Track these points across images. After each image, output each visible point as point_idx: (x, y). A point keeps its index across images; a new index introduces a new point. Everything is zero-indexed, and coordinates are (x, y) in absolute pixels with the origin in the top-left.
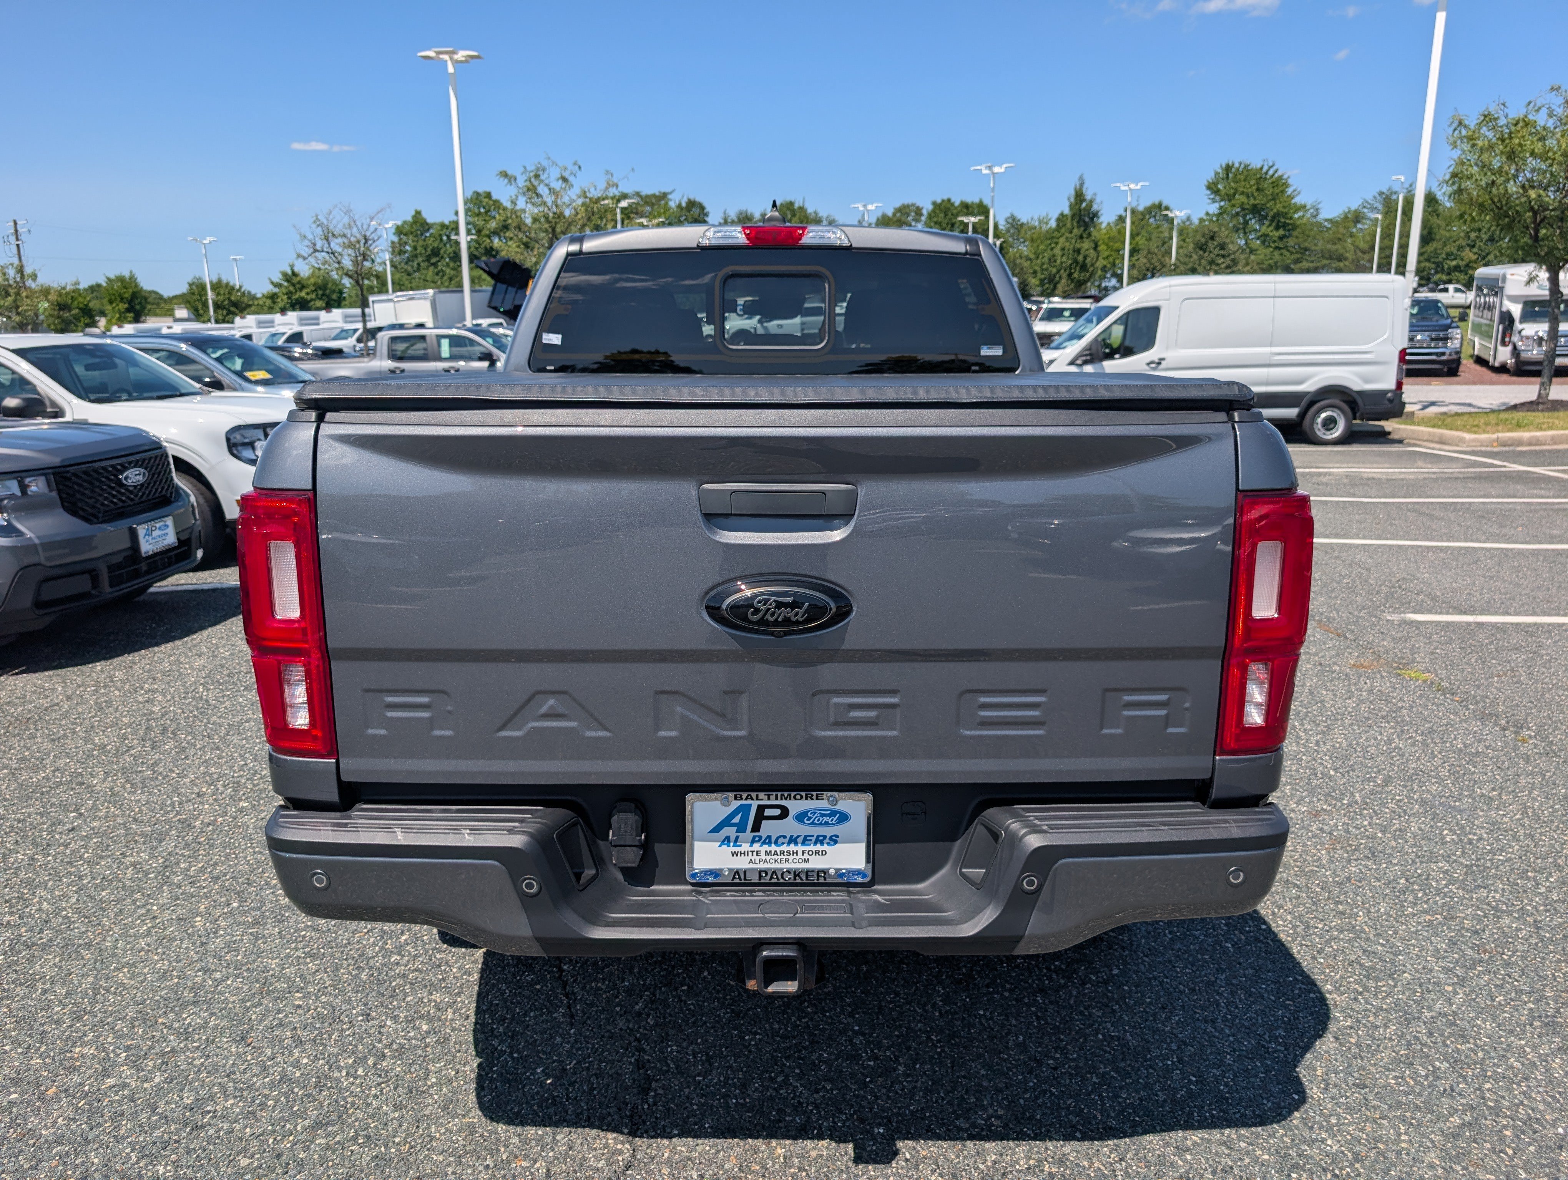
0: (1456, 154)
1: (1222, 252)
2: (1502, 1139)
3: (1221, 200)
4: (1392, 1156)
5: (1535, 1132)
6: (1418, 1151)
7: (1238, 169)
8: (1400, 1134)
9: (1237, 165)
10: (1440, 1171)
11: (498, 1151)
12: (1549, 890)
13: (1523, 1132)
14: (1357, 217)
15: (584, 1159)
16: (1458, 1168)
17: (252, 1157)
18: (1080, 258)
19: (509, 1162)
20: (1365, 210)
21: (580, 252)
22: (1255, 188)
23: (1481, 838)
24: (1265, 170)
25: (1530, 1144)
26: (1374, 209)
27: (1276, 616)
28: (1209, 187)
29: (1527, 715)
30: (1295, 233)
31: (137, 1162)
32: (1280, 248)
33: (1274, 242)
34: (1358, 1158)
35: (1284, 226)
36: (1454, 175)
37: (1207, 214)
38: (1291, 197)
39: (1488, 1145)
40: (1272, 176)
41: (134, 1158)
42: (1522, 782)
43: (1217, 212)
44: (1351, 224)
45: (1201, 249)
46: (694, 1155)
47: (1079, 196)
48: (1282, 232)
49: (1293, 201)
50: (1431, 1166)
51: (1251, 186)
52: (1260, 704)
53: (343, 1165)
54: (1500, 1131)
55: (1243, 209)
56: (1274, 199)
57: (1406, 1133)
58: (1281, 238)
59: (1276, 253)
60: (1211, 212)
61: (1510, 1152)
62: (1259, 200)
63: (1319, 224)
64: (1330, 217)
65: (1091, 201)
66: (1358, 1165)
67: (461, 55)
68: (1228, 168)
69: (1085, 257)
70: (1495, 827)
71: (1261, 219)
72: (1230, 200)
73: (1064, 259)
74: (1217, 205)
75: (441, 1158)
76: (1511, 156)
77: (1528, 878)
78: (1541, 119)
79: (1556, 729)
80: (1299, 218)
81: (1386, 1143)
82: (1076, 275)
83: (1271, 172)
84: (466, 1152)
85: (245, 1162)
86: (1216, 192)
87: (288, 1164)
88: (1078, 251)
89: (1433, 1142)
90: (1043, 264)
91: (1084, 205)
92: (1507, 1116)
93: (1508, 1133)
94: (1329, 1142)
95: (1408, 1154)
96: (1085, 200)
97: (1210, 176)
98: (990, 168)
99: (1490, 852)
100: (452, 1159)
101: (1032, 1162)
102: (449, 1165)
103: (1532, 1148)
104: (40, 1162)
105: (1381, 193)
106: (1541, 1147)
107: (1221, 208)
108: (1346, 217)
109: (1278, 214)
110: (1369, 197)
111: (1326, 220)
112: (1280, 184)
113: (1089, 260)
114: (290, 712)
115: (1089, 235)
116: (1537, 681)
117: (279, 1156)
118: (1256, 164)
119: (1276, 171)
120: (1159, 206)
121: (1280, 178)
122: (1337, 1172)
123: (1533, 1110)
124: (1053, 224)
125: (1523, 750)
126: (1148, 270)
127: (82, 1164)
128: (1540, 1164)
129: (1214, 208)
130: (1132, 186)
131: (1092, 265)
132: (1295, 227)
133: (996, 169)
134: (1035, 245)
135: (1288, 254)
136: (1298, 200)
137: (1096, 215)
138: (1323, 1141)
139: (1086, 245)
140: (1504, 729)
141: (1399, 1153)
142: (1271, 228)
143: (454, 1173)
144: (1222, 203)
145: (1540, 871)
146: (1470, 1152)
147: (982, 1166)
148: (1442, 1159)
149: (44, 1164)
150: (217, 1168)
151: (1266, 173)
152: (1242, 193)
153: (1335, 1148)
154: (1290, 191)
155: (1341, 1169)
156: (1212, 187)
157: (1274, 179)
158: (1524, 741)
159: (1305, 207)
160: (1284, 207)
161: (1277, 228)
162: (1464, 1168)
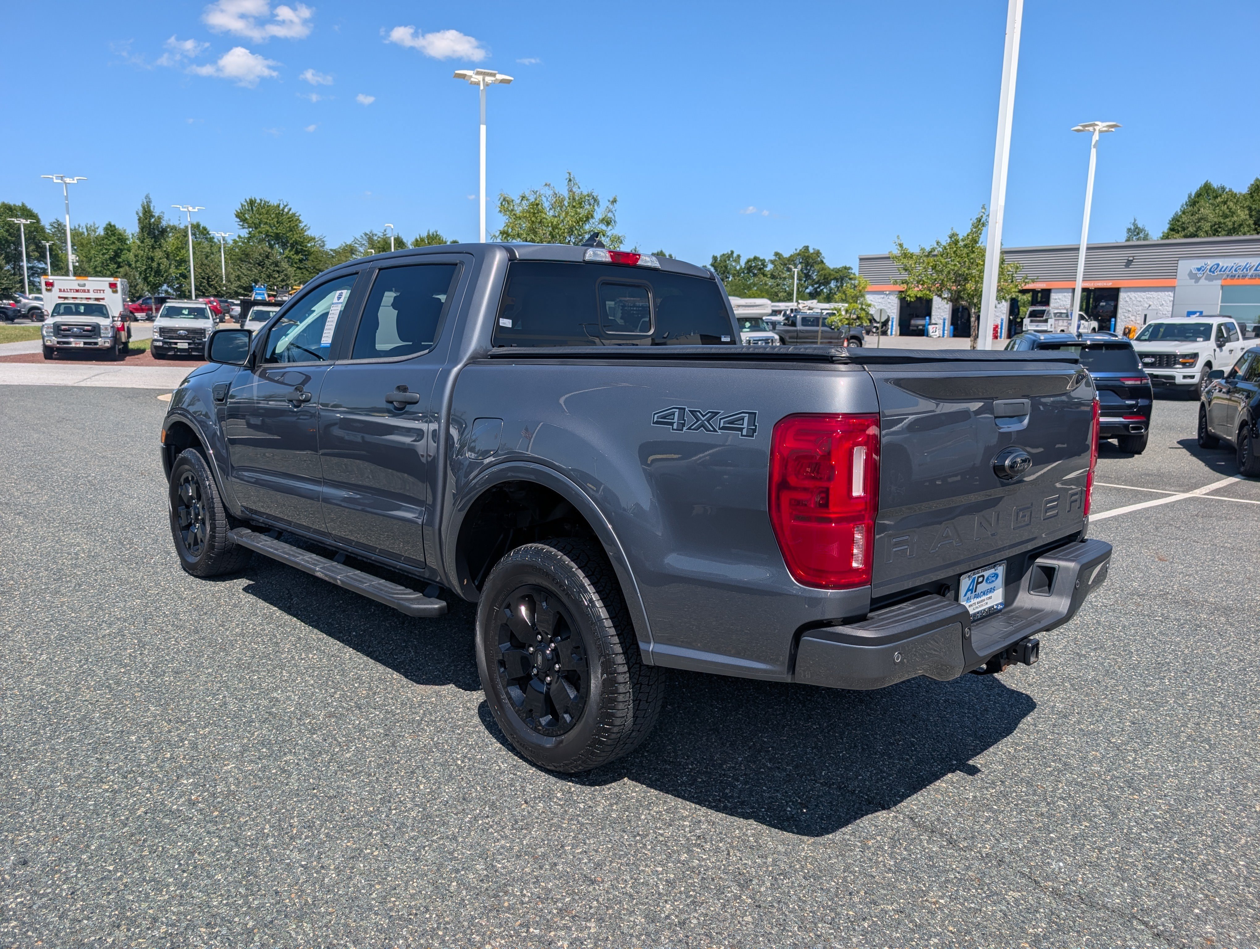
1: (277, 269)
3: (249, 227)
7: (260, 204)
9: (258, 201)
14: (352, 250)
18: (154, 265)
20: (356, 245)
22: (276, 220)
24: (281, 207)
26: (362, 245)
28: (237, 216)
30: (310, 258)
32: (301, 269)
33: (296, 263)
35: (302, 251)
37: (239, 237)
38: (303, 230)
40: (288, 213)
43: (247, 236)
44: (349, 255)
45: (259, 265)
47: (147, 212)
48: (300, 256)
49: (306, 234)
51: (273, 219)
55: (267, 236)
56: (291, 231)
58: (301, 261)
59: (298, 271)
60: (242, 236)
62: (281, 230)
63: (327, 253)
64: (334, 248)
65: (159, 218)
68: (252, 203)
69: (159, 264)
71: (284, 245)
72: (256, 228)
73: (138, 264)
74: (247, 231)
80: (311, 247)
82: (151, 279)
83: (286, 210)
86: (244, 220)
88: (152, 259)
90: (95, 267)
91: (153, 220)
96: (153, 216)
97: (238, 207)
98: (62, 178)
105: (366, 234)
107: (250, 233)
108: (344, 250)
109: (296, 242)
110: (358, 236)
111: (331, 250)
112: (293, 221)
113: (162, 267)
115: (160, 246)
118: (274, 202)
119: (290, 210)
121: (294, 215)
124: (101, 232)
126: (204, 278)
129: (244, 233)
130: (190, 209)
131: (166, 271)
132: (310, 253)
133: (68, 180)
134: (86, 249)
135: (307, 273)
136: (309, 233)
137: (165, 230)
139: (158, 254)
142: (292, 253)
144: (251, 230)
151: (283, 210)
152: (266, 223)
154: (302, 225)
156: (241, 216)
157: (289, 216)
159: (314, 239)
160: (300, 237)
161: (297, 253)
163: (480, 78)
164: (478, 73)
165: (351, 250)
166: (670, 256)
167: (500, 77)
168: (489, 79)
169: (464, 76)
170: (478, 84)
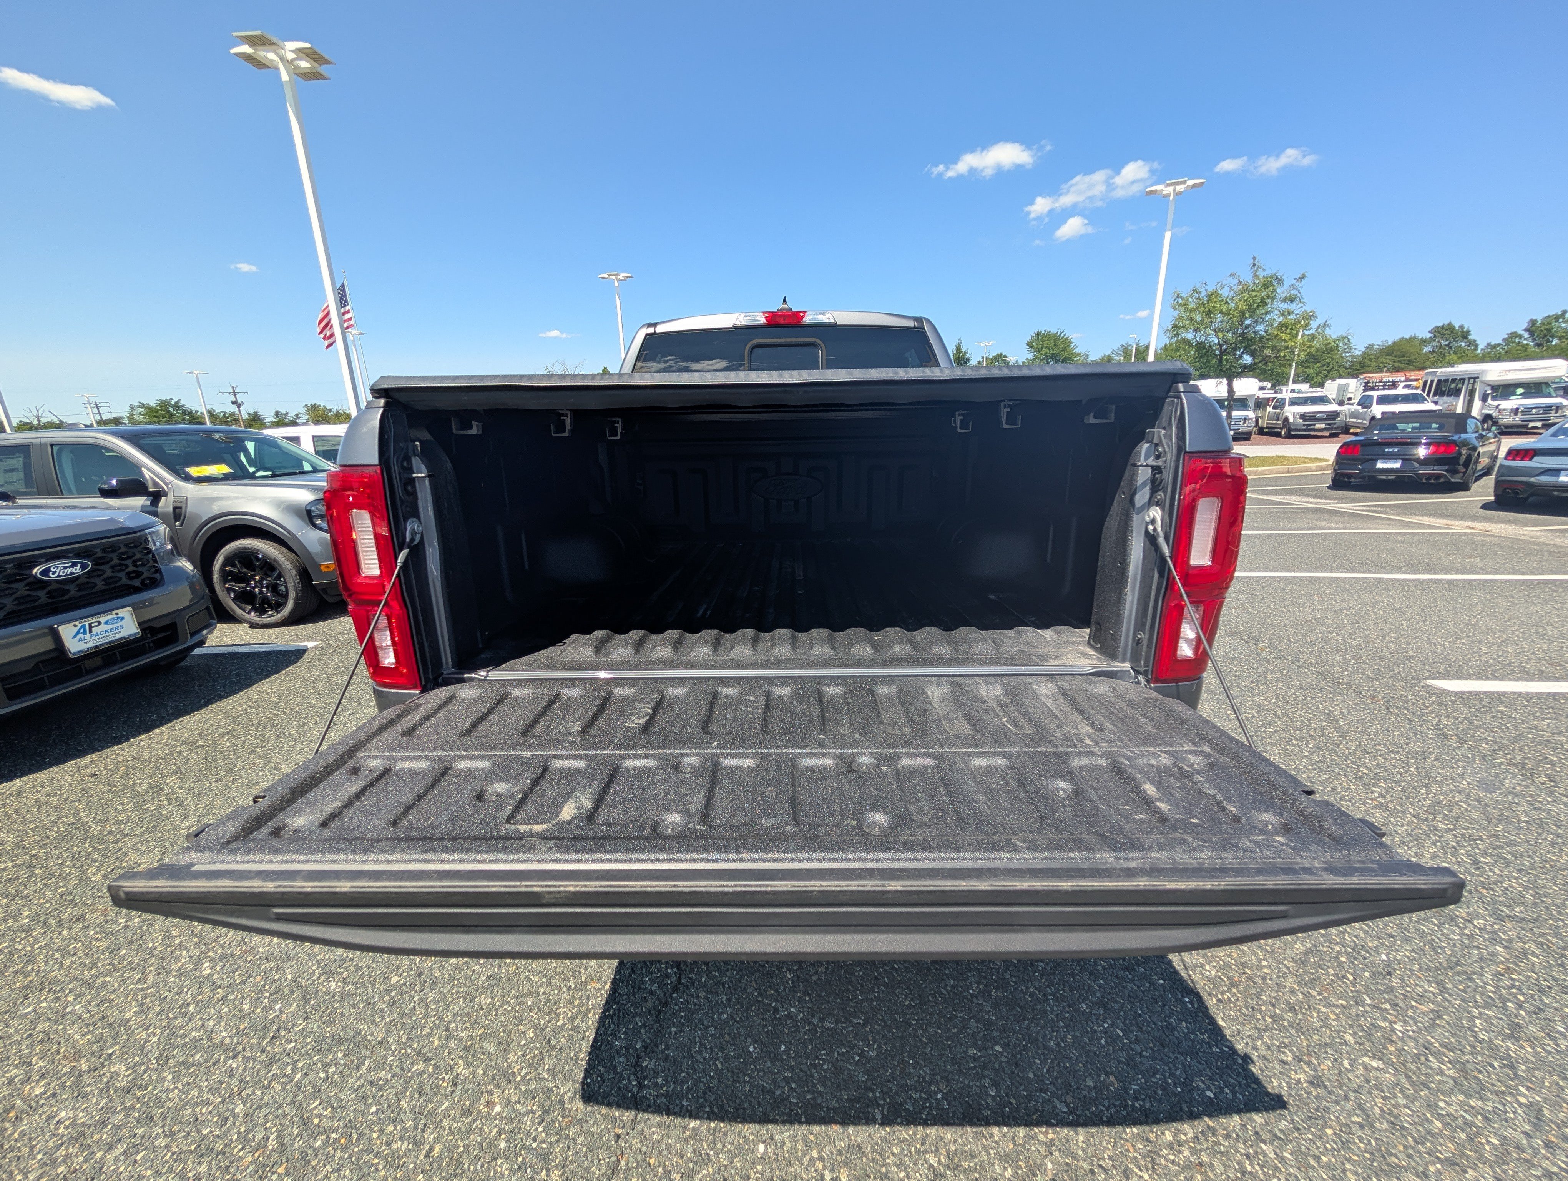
0: (1176, 314)
2: (1340, 964)
3: (1035, 351)
4: (1259, 980)
5: (1365, 958)
6: (1278, 977)
7: (1044, 334)
8: (1260, 960)
9: (1043, 332)
10: (1301, 996)
11: (580, 972)
12: (1311, 754)
13: (1355, 958)
15: (642, 982)
16: (1315, 994)
17: (401, 975)
19: (586, 983)
20: (1113, 355)
21: (655, 333)
22: (1053, 344)
23: (1253, 717)
24: (1058, 334)
25: (1364, 970)
26: (1118, 355)
27: (1209, 563)
28: (1028, 345)
29: (1260, 633)
31: (318, 979)
34: (1233, 984)
36: (1175, 326)
37: (1027, 358)
38: (1073, 349)
39: (1331, 971)
41: (317, 974)
42: (1270, 677)
43: (1032, 357)
46: (725, 979)
47: (959, 350)
49: (1074, 351)
50: (1293, 992)
51: (1051, 343)
52: (1192, 640)
53: (465, 984)
54: (1337, 957)
55: (1046, 356)
56: (1064, 350)
57: (1265, 959)
60: (1029, 358)
61: (1351, 978)
62: (1056, 351)
65: (965, 350)
66: (1234, 990)
67: (622, 276)
68: (1038, 334)
70: (1260, 708)
71: (1057, 361)
72: (1039, 351)
74: (1032, 354)
75: (537, 979)
76: (1209, 313)
77: (1294, 745)
78: (1225, 293)
79: (1280, 642)
80: (1077, 360)
81: (1251, 968)
83: (1062, 336)
84: (556, 974)
85: (395, 979)
86: (1032, 347)
87: (425, 982)
89: (1288, 968)
91: (962, 355)
92: (1337, 944)
93: (1344, 959)
94: (1207, 967)
95: (1271, 979)
96: (962, 348)
97: (1028, 338)
99: (1262, 726)
100: (544, 980)
101: (982, 987)
102: (541, 985)
103: (1367, 974)
104: (250, 977)
106: (1374, 973)
107: (1034, 355)
109: (1066, 357)
110: (1115, 348)
112: (1067, 342)
114: (381, 655)
116: (1259, 611)
117: (420, 974)
118: (1054, 331)
119: (1065, 335)
120: (1001, 355)
121: (1067, 338)
122: (1220, 996)
123: (1356, 937)
125: (1263, 655)
127: (279, 979)
128: (1377, 989)
129: (1030, 356)
130: (987, 344)
136: (1077, 350)
137: (968, 360)
138: (1202, 966)
140: (1247, 642)
141: (1264, 978)
143: (544, 993)
144: (1035, 353)
145: (1300, 739)
146: (1319, 978)
147: (943, 991)
148: (1299, 984)
149: (252, 979)
150: (373, 985)
151: (1059, 336)
152: (1046, 347)
153: (1213, 973)
154: (1072, 345)
155: (1222, 994)
156: (1030, 345)
157: (1063, 339)
158: (1262, 650)
159: (1081, 354)
160: (1069, 354)
162: (1319, 994)
163: (1170, 189)
164: (1168, 185)
165: (1109, 359)
166: (1462, 327)
167: (1191, 182)
168: (1180, 188)
169: (1155, 192)
170: (1168, 195)
